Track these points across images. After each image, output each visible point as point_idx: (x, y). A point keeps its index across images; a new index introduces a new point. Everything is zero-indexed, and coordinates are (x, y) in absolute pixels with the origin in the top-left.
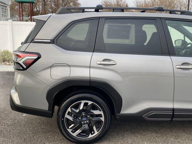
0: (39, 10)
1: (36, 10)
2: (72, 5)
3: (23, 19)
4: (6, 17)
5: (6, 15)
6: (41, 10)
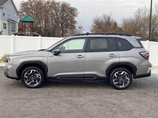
0: (43, 26)
1: (39, 26)
2: (69, 22)
3: (25, 33)
4: (15, 32)
5: (15, 30)
6: (44, 26)
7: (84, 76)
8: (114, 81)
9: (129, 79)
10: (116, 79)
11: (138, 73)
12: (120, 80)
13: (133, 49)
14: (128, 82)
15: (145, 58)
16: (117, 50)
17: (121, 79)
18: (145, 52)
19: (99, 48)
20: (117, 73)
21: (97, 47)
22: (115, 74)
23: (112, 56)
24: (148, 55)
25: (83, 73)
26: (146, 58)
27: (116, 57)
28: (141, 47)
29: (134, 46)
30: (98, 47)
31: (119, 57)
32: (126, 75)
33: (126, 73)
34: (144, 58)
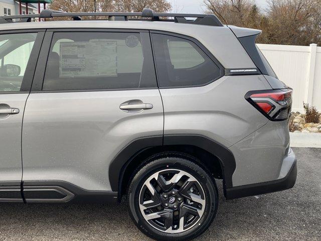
7: (22, 189)
8: (142, 208)
9: (203, 202)
10: (151, 201)
11: (239, 179)
12: (170, 206)
13: (224, 78)
14: (201, 213)
15: (271, 115)
16: (158, 85)
17: (174, 199)
18: (274, 90)
19: (82, 74)
20: (156, 176)
21: (74, 70)
22: (147, 183)
23: (133, 110)
24: (283, 103)
25: (14, 177)
26: (273, 119)
27: (148, 112)
28: (258, 69)
29: (227, 65)
30: (80, 70)
31: (164, 114)
32: (193, 184)
33: (192, 179)
34: (267, 116)
